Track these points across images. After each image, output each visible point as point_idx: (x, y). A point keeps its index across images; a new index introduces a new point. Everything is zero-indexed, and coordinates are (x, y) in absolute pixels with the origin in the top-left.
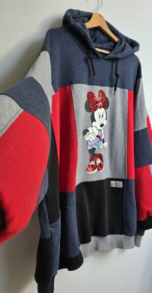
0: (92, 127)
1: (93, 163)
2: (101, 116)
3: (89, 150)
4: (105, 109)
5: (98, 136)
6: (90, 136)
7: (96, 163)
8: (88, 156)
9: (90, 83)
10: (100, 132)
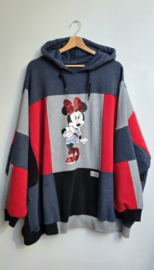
0: (69, 126)
1: (72, 155)
2: (77, 117)
3: (68, 145)
4: (81, 112)
5: (74, 134)
6: (67, 133)
7: (74, 155)
8: (67, 150)
9: (65, 93)
10: (77, 130)
